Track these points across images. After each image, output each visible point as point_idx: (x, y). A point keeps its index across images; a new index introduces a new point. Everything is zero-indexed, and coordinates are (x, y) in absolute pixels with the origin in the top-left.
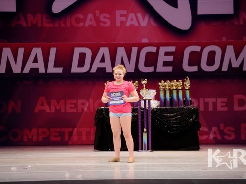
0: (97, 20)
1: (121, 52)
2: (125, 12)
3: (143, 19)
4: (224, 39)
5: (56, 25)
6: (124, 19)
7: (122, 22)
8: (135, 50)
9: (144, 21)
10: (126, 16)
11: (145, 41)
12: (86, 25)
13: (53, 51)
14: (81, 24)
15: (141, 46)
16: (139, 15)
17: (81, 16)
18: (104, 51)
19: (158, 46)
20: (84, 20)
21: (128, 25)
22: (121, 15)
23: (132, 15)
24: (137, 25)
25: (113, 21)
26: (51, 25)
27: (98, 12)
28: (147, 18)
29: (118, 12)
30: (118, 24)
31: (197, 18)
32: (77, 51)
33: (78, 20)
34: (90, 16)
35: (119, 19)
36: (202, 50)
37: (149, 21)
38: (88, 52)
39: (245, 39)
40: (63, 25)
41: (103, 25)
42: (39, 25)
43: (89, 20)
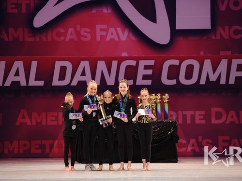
0: (78, 34)
1: (101, 66)
2: (105, 27)
3: (123, 33)
4: (202, 53)
5: (38, 39)
6: (104, 33)
7: (102, 37)
8: (115, 64)
9: (124, 35)
10: (106, 30)
11: (124, 54)
12: (67, 39)
13: (34, 64)
14: (62, 38)
15: (121, 60)
16: (119, 29)
17: (62, 30)
18: (85, 65)
19: (138, 60)
20: (65, 35)
21: (108, 39)
22: (102, 30)
23: (112, 30)
24: (116, 39)
25: (93, 34)
26: (32, 39)
27: (78, 27)
28: (126, 33)
29: (98, 27)
30: (98, 39)
31: (175, 33)
32: (58, 64)
33: (59, 35)
34: (71, 30)
35: (99, 34)
36: (180, 64)
37: (128, 36)
38: (69, 66)
39: (222, 53)
40: (44, 39)
41: (82, 38)
42: (21, 39)
43: (70, 34)
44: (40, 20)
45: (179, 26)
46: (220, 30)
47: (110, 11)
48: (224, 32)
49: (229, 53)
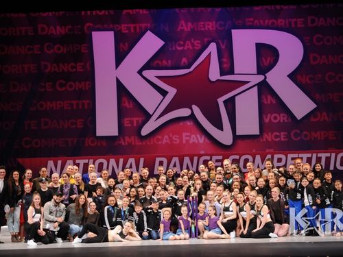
0: (171, 139)
1: (187, 160)
2: (189, 134)
3: (201, 138)
4: (254, 151)
5: (144, 143)
6: (188, 138)
7: (187, 141)
8: (196, 158)
9: (201, 139)
10: (190, 136)
11: (202, 152)
12: (164, 143)
13: (142, 160)
14: (160, 142)
15: (200, 156)
16: (198, 136)
17: (160, 137)
18: (175, 160)
19: (211, 156)
20: (162, 140)
21: (191, 142)
22: (186, 136)
23: (193, 136)
24: (197, 142)
25: (181, 139)
26: (141, 143)
27: (171, 134)
28: (203, 137)
29: (184, 134)
30: (184, 142)
31: (236, 138)
32: (158, 160)
33: (158, 140)
34: (166, 137)
35: (185, 139)
36: (240, 158)
37: (205, 140)
38: (165, 161)
39: (267, 151)
40: (148, 143)
41: (174, 142)
42: (133, 144)
43: (166, 139)
44: (146, 131)
45: (238, 133)
46: (265, 135)
47: (192, 123)
48: (268, 137)
49: (272, 150)
